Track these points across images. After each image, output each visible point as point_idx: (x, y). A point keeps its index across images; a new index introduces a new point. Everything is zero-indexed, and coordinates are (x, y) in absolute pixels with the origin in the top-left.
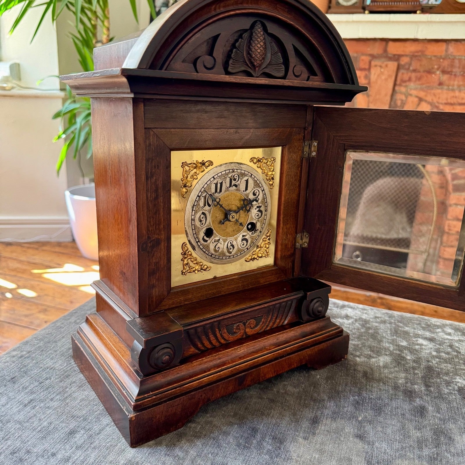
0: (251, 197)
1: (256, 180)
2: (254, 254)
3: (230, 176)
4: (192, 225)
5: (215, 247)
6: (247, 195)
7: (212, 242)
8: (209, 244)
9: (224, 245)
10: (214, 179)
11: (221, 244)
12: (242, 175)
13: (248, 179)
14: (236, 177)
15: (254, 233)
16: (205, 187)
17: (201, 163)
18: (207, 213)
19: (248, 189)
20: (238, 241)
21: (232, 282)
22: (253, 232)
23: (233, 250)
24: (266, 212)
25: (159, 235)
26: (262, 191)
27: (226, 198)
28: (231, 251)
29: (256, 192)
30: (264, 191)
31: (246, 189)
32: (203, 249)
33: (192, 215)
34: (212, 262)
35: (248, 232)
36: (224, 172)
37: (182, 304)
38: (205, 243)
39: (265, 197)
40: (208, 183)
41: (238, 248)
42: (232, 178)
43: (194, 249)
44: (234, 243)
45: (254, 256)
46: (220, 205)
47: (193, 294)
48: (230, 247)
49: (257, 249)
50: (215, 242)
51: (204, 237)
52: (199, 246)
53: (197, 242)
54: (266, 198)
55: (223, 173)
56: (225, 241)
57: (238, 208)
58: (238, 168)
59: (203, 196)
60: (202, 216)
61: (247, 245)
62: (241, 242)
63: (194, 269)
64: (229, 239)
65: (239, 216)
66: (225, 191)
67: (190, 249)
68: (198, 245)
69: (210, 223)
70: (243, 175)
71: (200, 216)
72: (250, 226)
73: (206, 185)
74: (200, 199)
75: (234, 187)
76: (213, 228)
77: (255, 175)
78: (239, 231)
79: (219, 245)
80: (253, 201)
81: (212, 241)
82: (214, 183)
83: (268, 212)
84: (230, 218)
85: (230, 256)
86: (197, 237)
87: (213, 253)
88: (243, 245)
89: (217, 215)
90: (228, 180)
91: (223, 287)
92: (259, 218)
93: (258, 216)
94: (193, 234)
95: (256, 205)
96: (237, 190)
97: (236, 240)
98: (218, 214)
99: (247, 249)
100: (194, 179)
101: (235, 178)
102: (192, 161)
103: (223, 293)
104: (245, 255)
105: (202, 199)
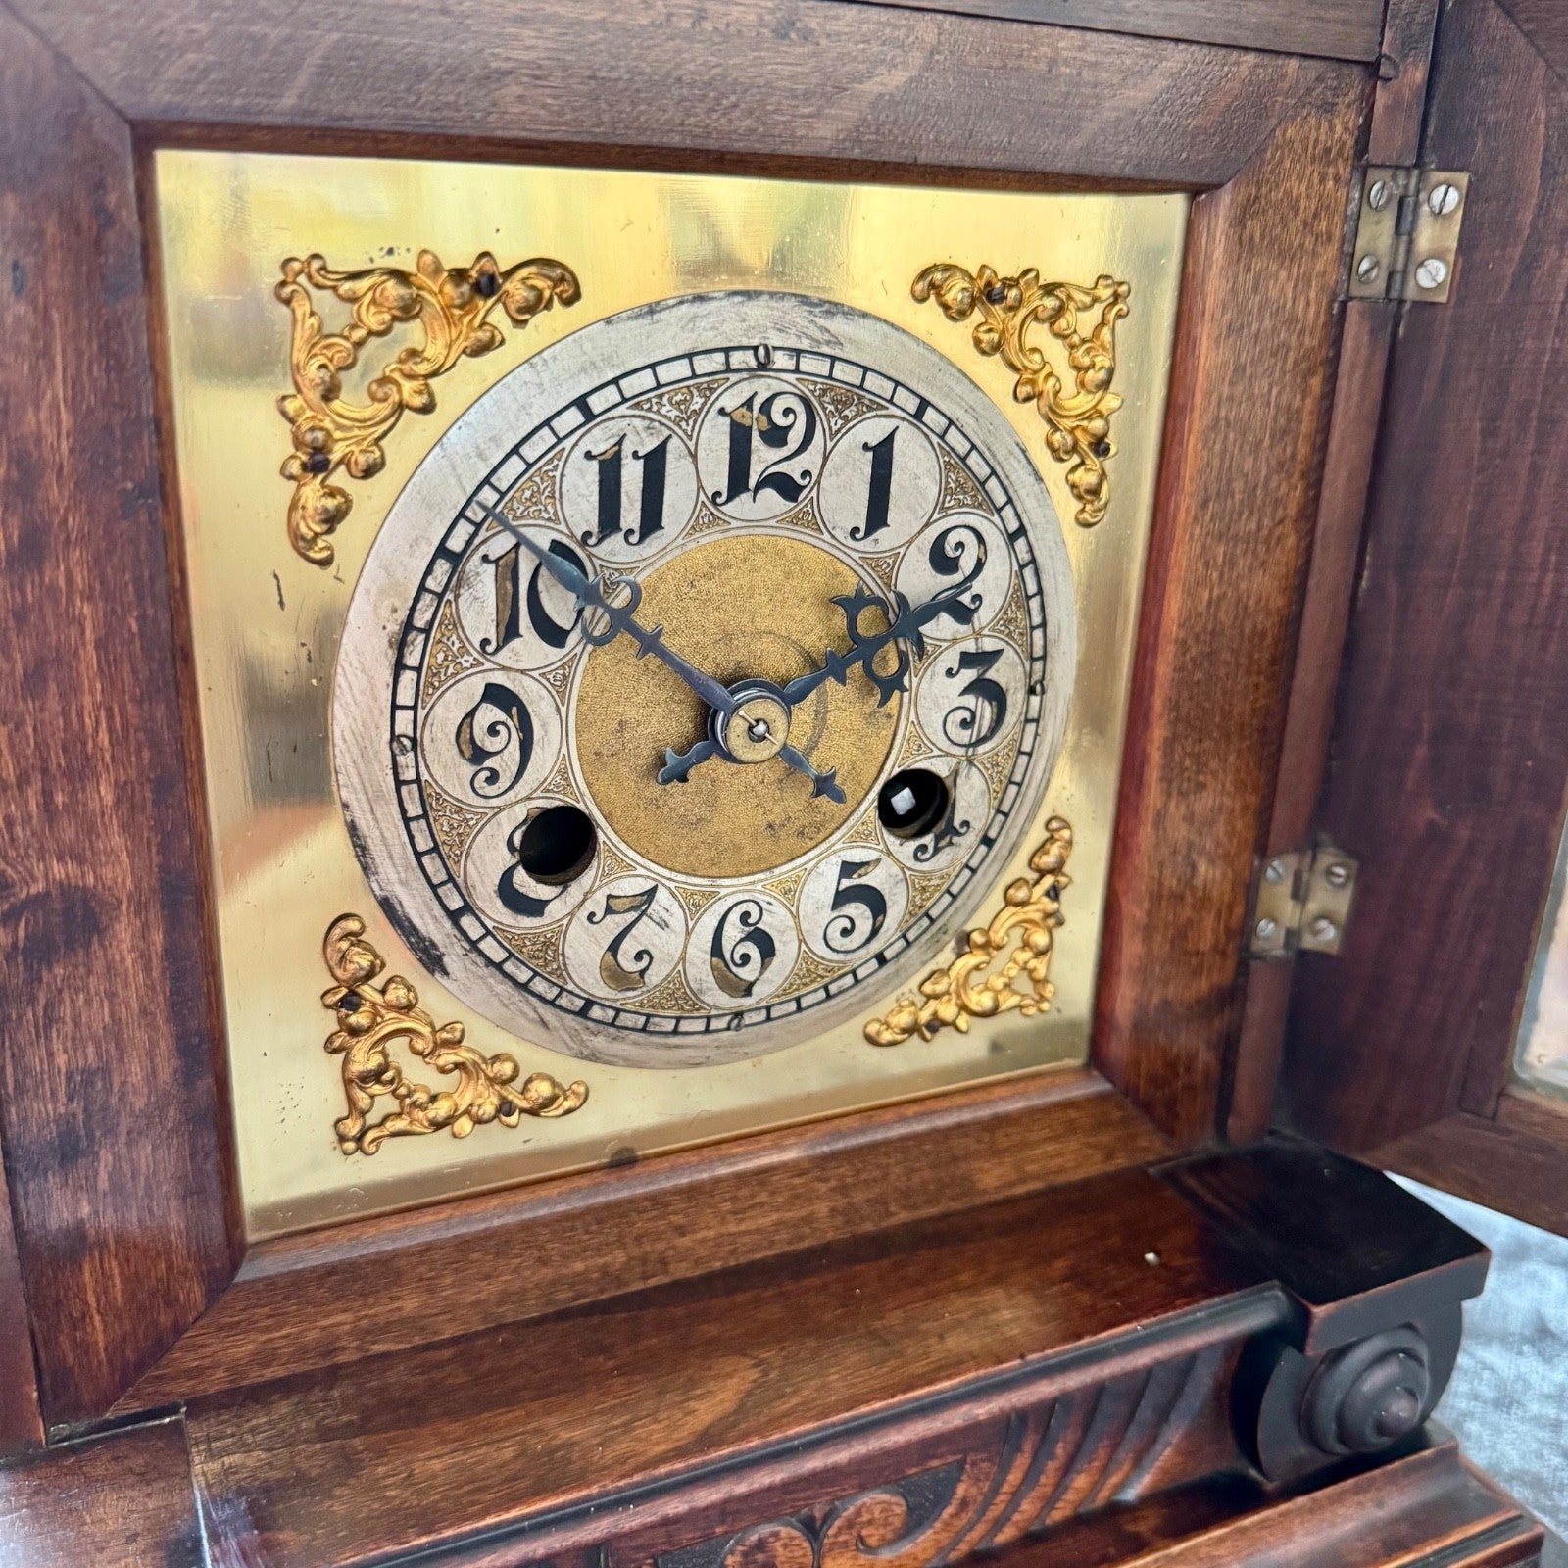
0: (919, 581)
1: (962, 447)
2: (936, 996)
3: (731, 400)
4: (399, 783)
5: (614, 947)
6: (886, 568)
7: (583, 914)
8: (561, 930)
9: (688, 933)
10: (589, 415)
11: (664, 925)
12: (840, 403)
13: (890, 439)
14: (787, 411)
15: (937, 850)
16: (504, 479)
17: (459, 275)
18: (531, 692)
19: (892, 516)
20: (806, 907)
21: (752, 1196)
22: (928, 839)
23: (764, 966)
24: (1035, 700)
25: (81, 860)
26: (1012, 538)
27: (703, 585)
28: (747, 973)
29: (960, 545)
30: (1021, 544)
31: (877, 516)
32: (509, 967)
33: (395, 707)
34: (593, 1057)
35: (891, 840)
36: (681, 369)
37: (342, 1358)
38: (526, 922)
39: (1032, 588)
40: (530, 451)
41: (806, 957)
42: (757, 424)
43: (432, 960)
44: (775, 922)
45: (933, 1003)
46: (635, 631)
47: (431, 1291)
48: (741, 950)
49: (960, 955)
50: (609, 910)
51: (507, 876)
52: (474, 945)
53: (454, 916)
54: (1040, 592)
55: (666, 373)
56: (694, 907)
57: (810, 661)
58: (805, 344)
59: (485, 558)
60: (490, 714)
61: (875, 932)
62: (828, 914)
63: (441, 1109)
64: (732, 890)
65: (821, 719)
66: (695, 528)
67: (400, 959)
68: (464, 934)
69: (564, 773)
70: (853, 401)
71: (471, 714)
72: (903, 800)
73: (515, 466)
74: (457, 580)
75: (769, 494)
76: (589, 807)
77: (956, 413)
78: (812, 834)
79: (644, 934)
80: (929, 612)
81: (589, 907)
82: (589, 455)
83: (1049, 694)
84: (736, 737)
85: (739, 1014)
86: (451, 879)
87: (601, 990)
88: (845, 932)
89: (632, 713)
90: (715, 438)
91: (681, 1231)
92: (981, 741)
93: (965, 724)
94: (418, 855)
95: (954, 641)
96: (794, 520)
97: (790, 893)
98: (639, 699)
99: (881, 959)
100: (401, 407)
101: (779, 420)
102: (376, 254)
103: (682, 1271)
104: (866, 1002)
105: (484, 583)
